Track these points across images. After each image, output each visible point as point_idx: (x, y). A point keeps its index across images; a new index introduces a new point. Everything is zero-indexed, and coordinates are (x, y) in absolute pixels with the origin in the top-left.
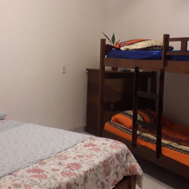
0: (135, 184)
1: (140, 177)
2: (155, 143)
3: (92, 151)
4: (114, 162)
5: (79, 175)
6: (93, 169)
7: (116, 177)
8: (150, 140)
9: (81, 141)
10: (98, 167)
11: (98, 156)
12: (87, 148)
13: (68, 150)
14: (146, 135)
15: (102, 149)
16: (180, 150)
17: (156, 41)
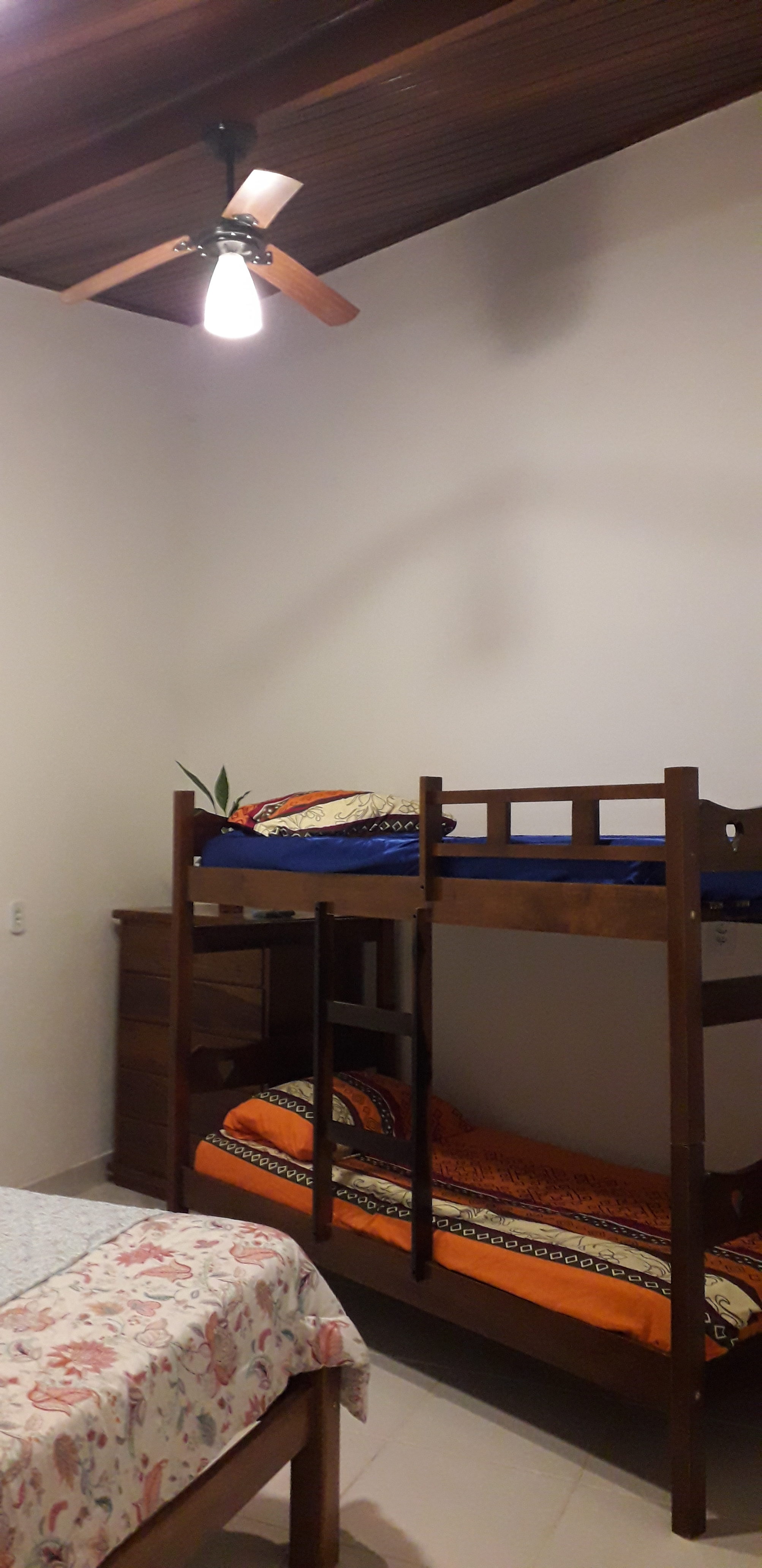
0: (339, 1407)
1: (359, 1372)
2: (406, 1218)
3: (157, 1281)
4: (251, 1321)
5: (109, 1394)
6: (166, 1360)
7: (261, 1386)
8: (388, 1204)
9: (106, 1237)
10: (187, 1350)
11: (184, 1301)
12: (136, 1268)
13: (55, 1282)
14: (367, 1181)
15: (196, 1267)
16: (509, 1237)
17: (391, 797)
